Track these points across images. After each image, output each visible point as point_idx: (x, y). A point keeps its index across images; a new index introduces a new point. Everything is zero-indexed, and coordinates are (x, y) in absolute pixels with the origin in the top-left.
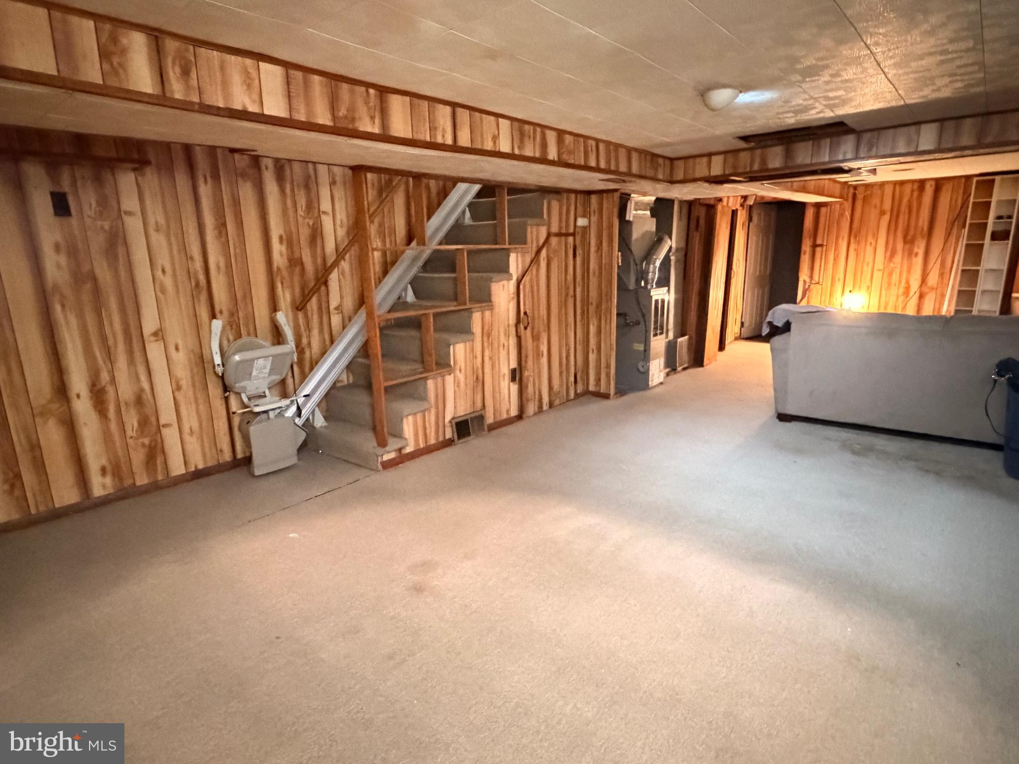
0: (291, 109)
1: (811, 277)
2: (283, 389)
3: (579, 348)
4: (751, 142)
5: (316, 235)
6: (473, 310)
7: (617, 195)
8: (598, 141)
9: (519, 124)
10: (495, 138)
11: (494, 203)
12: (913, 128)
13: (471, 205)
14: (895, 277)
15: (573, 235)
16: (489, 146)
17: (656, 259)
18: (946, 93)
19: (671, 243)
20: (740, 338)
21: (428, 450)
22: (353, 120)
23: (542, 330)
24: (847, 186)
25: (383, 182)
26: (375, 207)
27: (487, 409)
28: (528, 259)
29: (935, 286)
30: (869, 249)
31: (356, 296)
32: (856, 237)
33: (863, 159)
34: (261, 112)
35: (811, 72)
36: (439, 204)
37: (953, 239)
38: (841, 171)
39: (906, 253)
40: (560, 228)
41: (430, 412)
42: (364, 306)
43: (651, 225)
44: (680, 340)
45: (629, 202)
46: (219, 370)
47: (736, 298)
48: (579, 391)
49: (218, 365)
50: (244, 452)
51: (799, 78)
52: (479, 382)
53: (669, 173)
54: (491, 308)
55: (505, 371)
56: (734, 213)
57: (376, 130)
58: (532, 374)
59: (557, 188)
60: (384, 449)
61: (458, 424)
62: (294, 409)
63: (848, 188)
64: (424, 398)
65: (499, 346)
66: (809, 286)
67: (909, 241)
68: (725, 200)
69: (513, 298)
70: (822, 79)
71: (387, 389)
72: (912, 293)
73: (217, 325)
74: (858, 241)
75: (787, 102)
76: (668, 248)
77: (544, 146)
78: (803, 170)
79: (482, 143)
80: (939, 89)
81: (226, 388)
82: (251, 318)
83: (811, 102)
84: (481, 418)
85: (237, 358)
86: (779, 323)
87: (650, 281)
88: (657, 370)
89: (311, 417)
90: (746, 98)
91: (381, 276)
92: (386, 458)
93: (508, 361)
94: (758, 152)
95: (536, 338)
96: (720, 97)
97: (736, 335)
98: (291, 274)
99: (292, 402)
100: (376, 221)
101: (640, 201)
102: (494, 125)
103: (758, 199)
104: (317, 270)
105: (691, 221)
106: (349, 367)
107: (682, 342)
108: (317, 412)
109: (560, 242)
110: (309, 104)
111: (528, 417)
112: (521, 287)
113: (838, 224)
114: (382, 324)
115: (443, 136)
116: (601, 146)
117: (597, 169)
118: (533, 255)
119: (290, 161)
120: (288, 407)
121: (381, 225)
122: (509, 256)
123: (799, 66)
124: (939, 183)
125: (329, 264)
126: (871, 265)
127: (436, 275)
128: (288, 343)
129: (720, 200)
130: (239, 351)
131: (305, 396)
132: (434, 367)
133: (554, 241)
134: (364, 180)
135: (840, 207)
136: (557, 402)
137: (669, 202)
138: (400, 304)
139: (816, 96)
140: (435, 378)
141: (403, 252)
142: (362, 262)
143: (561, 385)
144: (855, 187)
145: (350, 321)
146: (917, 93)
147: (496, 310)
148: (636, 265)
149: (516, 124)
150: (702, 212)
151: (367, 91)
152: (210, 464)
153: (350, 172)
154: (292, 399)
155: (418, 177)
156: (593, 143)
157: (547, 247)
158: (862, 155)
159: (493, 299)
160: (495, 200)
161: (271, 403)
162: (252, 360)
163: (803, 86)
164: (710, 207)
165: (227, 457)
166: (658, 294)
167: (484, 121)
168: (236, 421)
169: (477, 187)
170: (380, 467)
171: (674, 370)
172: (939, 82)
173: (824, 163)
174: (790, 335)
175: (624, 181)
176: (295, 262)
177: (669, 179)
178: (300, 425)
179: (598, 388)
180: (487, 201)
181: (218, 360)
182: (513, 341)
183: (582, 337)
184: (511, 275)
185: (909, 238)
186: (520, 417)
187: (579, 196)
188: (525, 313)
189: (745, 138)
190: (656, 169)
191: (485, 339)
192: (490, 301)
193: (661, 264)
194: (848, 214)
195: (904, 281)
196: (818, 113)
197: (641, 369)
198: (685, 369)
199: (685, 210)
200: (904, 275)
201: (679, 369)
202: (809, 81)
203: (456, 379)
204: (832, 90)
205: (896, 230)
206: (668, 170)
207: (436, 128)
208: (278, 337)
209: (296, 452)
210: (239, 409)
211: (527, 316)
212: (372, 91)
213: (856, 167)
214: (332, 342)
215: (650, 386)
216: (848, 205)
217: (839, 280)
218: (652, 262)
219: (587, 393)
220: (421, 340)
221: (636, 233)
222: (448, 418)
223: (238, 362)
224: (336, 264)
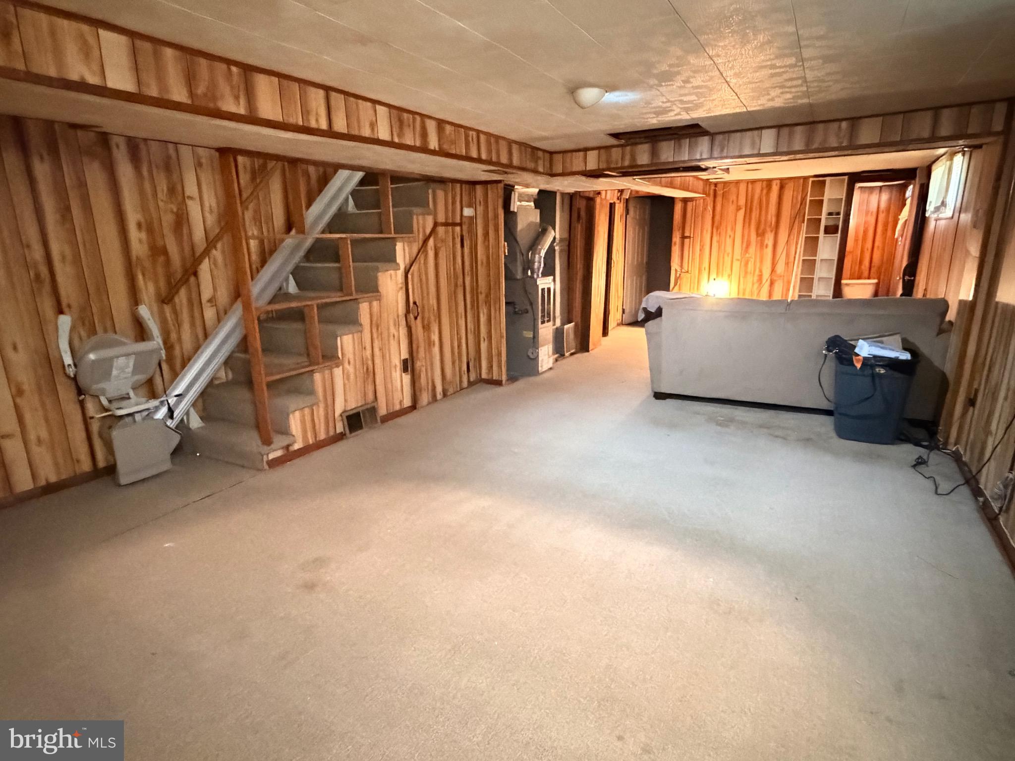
0: (139, 82)
1: (682, 266)
2: (151, 390)
3: (471, 337)
4: (621, 139)
5: (181, 221)
6: (359, 300)
7: (501, 185)
8: (478, 132)
9: (398, 113)
10: (373, 125)
11: (377, 191)
12: (756, 133)
13: (354, 193)
14: (750, 266)
15: (460, 224)
16: (366, 132)
17: (541, 249)
18: (778, 103)
19: (555, 234)
20: (622, 324)
21: (319, 445)
22: (214, 98)
23: (432, 318)
24: (708, 183)
25: (256, 166)
26: (249, 191)
27: (379, 401)
28: (415, 250)
29: (782, 274)
30: (729, 241)
31: (232, 287)
32: (717, 229)
33: (716, 158)
34: (104, 85)
35: (666, 77)
36: (320, 191)
37: (795, 231)
38: (698, 169)
39: (759, 245)
40: (446, 218)
41: (318, 406)
42: (240, 299)
43: (535, 217)
44: (566, 327)
45: (513, 193)
46: (71, 372)
47: (617, 285)
48: (472, 379)
49: (69, 365)
50: (106, 460)
51: (656, 82)
52: (370, 374)
53: (548, 166)
54: (379, 299)
55: (397, 362)
56: (612, 206)
57: (242, 111)
58: (424, 364)
59: (441, 178)
60: (269, 448)
61: (348, 418)
62: (164, 410)
63: (710, 185)
64: (312, 392)
65: (389, 336)
66: (680, 274)
67: (761, 234)
68: (603, 193)
69: (402, 288)
70: (676, 84)
71: (270, 385)
72: (764, 281)
73: (65, 322)
74: (720, 233)
75: (648, 103)
76: (552, 239)
77: (424, 135)
78: (670, 167)
79: (359, 130)
80: (772, 100)
81: (80, 391)
82: (108, 314)
83: (668, 104)
84: (373, 410)
85: (92, 356)
86: (653, 310)
87: (536, 271)
88: (545, 356)
89: (185, 418)
90: (612, 97)
91: (259, 266)
92: (272, 456)
93: (399, 352)
94: (628, 148)
95: (427, 328)
96: (588, 95)
97: (618, 321)
98: (154, 263)
99: (162, 403)
100: (251, 206)
101: (523, 193)
102: (371, 112)
103: (633, 193)
104: (183, 259)
105: (573, 213)
106: (227, 363)
107: (568, 329)
108: (192, 412)
109: (446, 232)
110: (161, 79)
111: (422, 407)
112: (410, 276)
113: (703, 217)
114: (263, 317)
115: (317, 120)
116: (482, 137)
117: (479, 160)
118: (421, 243)
119: (145, 140)
120: (157, 409)
121: (257, 212)
122: (395, 245)
123: (655, 71)
124: (783, 183)
125: (198, 254)
126: (730, 255)
127: (319, 265)
128: (153, 340)
129: (599, 193)
130: (93, 349)
131: (176, 396)
132: (321, 360)
133: (441, 230)
134: (233, 164)
135: (704, 202)
136: (451, 391)
137: (552, 194)
138: (281, 295)
139: (673, 99)
140: (321, 371)
141: (282, 240)
142: (236, 250)
143: (454, 375)
144: (716, 185)
145: (226, 313)
146: (755, 101)
147: (384, 300)
148: (523, 255)
149: (394, 112)
150: (582, 204)
151: (229, 69)
152: (64, 477)
153: (217, 154)
154: (162, 399)
155: (294, 162)
156: (474, 133)
157: (434, 238)
158: (716, 154)
159: (380, 289)
160: (377, 189)
161: (137, 404)
162: (111, 359)
163: (661, 89)
164: (590, 200)
165: (86, 466)
166: (544, 283)
167: (361, 107)
168: (95, 427)
169: (360, 175)
170: (266, 467)
171: (562, 355)
172: (773, 93)
173: (684, 162)
174: (661, 321)
175: (506, 173)
176: (158, 251)
177: (549, 172)
178: (173, 428)
179: (490, 376)
180: (371, 189)
181: (68, 360)
182: (403, 331)
183: (473, 327)
184: (398, 265)
185: (760, 231)
186: (414, 407)
187: (464, 186)
188: (415, 303)
189: (616, 136)
190: (536, 162)
191: (374, 331)
192: (378, 291)
193: (546, 254)
194: (710, 208)
195: (757, 271)
196: (676, 115)
197: (532, 357)
198: (572, 354)
199: (567, 201)
200: (758, 265)
201: (567, 354)
202: (665, 85)
203: (346, 371)
204: (685, 95)
205: (749, 225)
206: (547, 164)
207: (308, 112)
208: (141, 333)
209: (169, 456)
210: (97, 414)
211: (417, 306)
212: (234, 69)
213: (711, 166)
214: (206, 336)
215: (540, 372)
216: (710, 200)
217: (705, 269)
218: (538, 252)
219: (480, 381)
220: (305, 333)
221: (522, 224)
222: (338, 413)
223: (93, 361)
224: (206, 252)
